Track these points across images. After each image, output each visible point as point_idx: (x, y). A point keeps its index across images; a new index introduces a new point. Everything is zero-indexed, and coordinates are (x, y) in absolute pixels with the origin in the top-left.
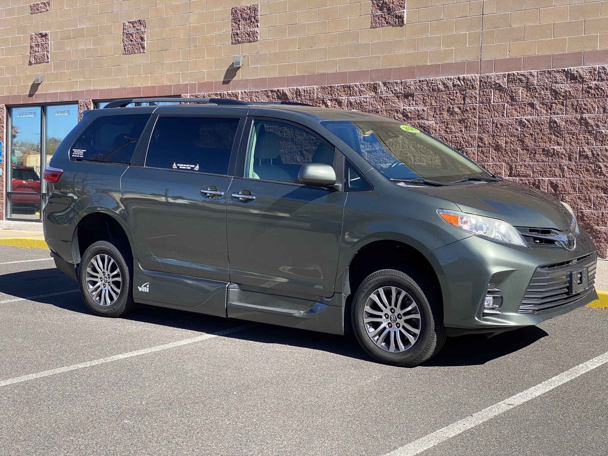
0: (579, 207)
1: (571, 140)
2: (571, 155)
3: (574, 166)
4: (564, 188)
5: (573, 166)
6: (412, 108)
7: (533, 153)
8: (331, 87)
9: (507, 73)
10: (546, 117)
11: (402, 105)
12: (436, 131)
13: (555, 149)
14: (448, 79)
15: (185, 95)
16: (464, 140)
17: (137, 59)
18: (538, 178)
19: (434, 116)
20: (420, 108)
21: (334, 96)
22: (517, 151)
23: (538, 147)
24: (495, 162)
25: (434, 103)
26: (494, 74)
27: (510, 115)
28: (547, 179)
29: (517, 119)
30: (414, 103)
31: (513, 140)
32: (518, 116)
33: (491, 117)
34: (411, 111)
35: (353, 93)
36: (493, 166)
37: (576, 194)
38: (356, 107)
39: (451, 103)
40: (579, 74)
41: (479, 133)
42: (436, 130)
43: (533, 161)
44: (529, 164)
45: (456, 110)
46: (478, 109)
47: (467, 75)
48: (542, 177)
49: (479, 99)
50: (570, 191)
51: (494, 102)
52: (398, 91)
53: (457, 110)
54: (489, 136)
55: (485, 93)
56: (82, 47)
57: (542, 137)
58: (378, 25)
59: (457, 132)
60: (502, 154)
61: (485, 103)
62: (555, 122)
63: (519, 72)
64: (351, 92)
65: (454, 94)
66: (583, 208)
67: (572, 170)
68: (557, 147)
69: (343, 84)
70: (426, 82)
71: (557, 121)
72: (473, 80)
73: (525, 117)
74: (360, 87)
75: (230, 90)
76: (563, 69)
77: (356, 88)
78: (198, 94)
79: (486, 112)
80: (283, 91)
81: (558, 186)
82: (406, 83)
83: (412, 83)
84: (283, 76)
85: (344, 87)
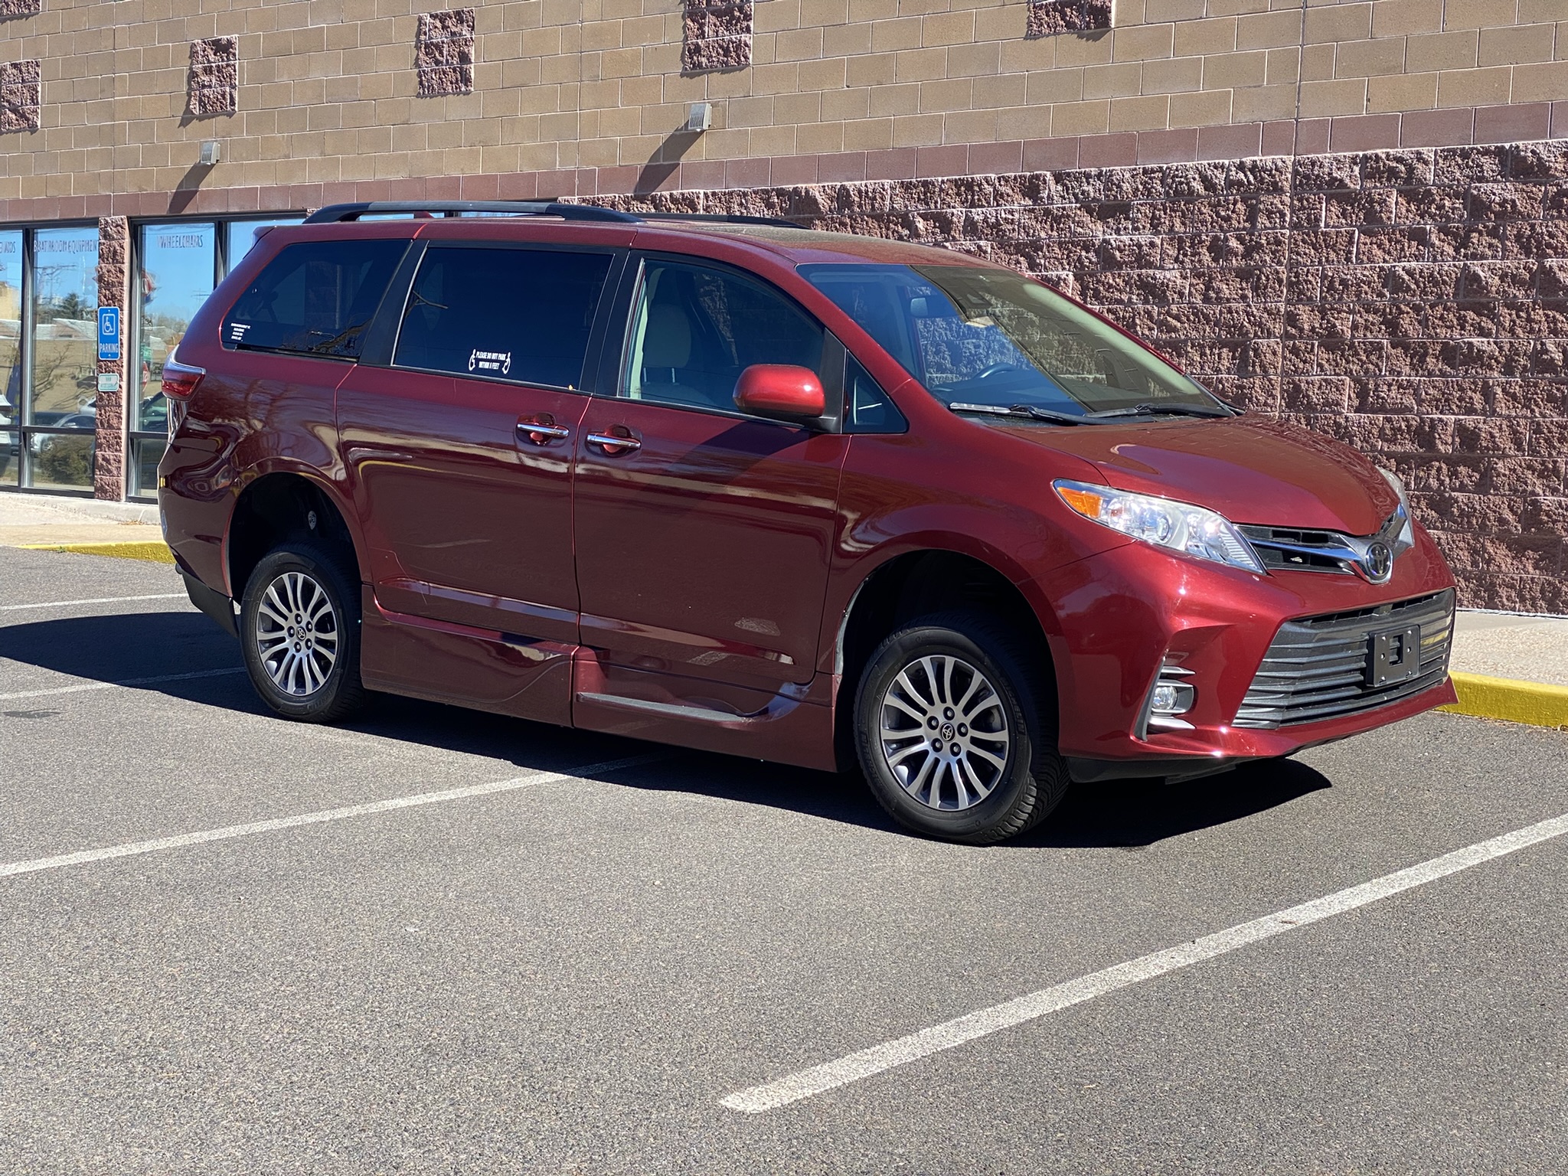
0: (1530, 488)
1: (1514, 322)
2: (1513, 360)
3: (1521, 386)
4: (1494, 442)
5: (1517, 387)
6: (1125, 238)
7: (1418, 356)
8: (925, 184)
9: (1361, 154)
10: (1454, 265)
11: (1101, 229)
12: (1181, 298)
13: (1475, 344)
14: (1216, 167)
15: (566, 198)
16: (1252, 318)
17: (452, 107)
18: (1431, 416)
19: (1176, 260)
20: (1144, 238)
21: (932, 206)
22: (1382, 348)
23: (1432, 337)
24: (1326, 375)
25: (1178, 227)
26: (1328, 155)
27: (1365, 259)
28: (1453, 417)
29: (1382, 269)
30: (1130, 227)
31: (1371, 319)
32: (1385, 261)
33: (1320, 263)
34: (1122, 245)
35: (979, 200)
36: (1321, 385)
37: (1524, 455)
38: (987, 235)
39: (1221, 227)
40: (1540, 159)
41: (1288, 302)
42: (1181, 294)
43: (1420, 372)
44: (1408, 381)
45: (1233, 243)
46: (1287, 241)
47: (1263, 158)
48: (1441, 413)
49: (1291, 217)
50: (1507, 450)
51: (1327, 225)
52: (1092, 195)
53: (1235, 245)
54: (1312, 311)
55: (1305, 203)
56: (316, 75)
57: (1442, 315)
58: (1045, 30)
59: (1234, 299)
60: (1342, 355)
61: (1306, 228)
62: (1476, 278)
63: (1392, 151)
64: (976, 197)
65: (1228, 204)
66: (1539, 490)
67: (1514, 397)
68: (1480, 340)
69: (957, 177)
70: (1160, 175)
71: (1482, 274)
72: (1277, 170)
73: (1402, 264)
74: (997, 184)
75: (677, 189)
76: (1499, 145)
77: (986, 186)
78: (600, 196)
79: (1307, 251)
80: (807, 192)
81: (1479, 436)
82: (1111, 176)
83: (1127, 175)
84: (809, 153)
85: (957, 184)
